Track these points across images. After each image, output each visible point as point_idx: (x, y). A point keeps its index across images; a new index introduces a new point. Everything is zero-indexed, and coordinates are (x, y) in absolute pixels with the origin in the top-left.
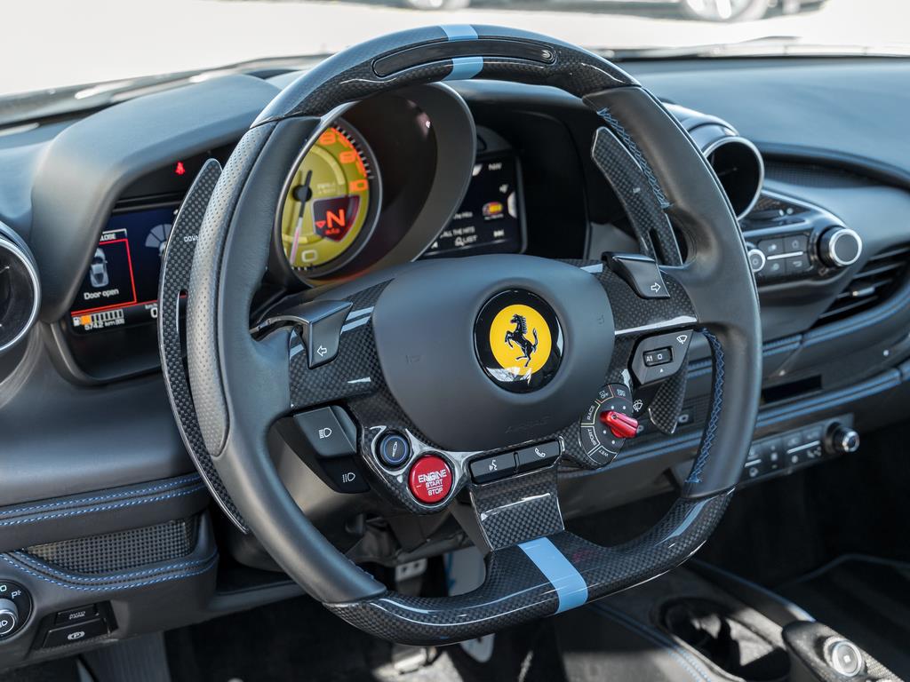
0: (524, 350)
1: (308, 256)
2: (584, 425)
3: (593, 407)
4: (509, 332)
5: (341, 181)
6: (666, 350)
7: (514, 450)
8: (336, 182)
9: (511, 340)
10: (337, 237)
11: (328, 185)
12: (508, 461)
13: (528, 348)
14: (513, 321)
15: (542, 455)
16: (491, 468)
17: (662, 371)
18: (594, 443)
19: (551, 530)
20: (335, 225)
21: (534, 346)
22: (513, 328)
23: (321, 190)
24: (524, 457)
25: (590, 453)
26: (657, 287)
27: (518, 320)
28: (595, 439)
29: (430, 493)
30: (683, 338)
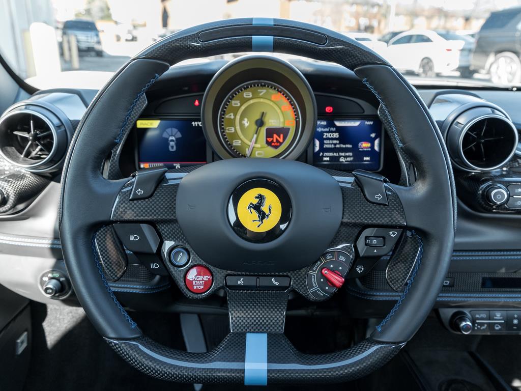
0: (259, 217)
1: (258, 154)
2: (311, 272)
3: (319, 263)
4: (251, 204)
5: (282, 120)
6: (381, 238)
7: (258, 276)
8: (280, 120)
9: (252, 209)
10: (276, 147)
11: (275, 121)
12: (252, 281)
13: (263, 216)
14: (256, 197)
15: (277, 284)
16: (239, 282)
17: (375, 251)
18: (314, 285)
19: (273, 330)
20: (277, 141)
21: (268, 216)
22: (255, 201)
23: (271, 123)
24: (263, 282)
25: (311, 290)
26: (380, 197)
27: (261, 198)
28: (315, 283)
29: (195, 288)
30: (394, 234)
